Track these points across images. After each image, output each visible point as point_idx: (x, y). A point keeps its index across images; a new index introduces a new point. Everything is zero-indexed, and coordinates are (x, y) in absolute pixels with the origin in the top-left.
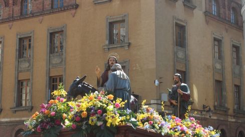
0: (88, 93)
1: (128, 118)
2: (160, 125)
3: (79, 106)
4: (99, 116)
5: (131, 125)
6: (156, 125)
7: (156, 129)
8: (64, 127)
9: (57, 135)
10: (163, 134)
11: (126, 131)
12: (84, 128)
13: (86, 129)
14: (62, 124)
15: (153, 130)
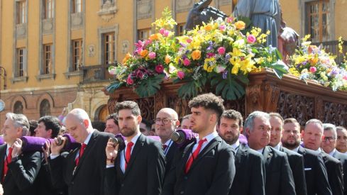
0: (207, 21)
1: (270, 59)
2: (329, 74)
3: (189, 41)
4: (220, 56)
5: (274, 72)
6: (323, 74)
7: (322, 80)
8: (168, 75)
9: (157, 88)
10: (334, 89)
11: (264, 81)
12: (196, 77)
13: (200, 79)
14: (165, 71)
15: (317, 82)
